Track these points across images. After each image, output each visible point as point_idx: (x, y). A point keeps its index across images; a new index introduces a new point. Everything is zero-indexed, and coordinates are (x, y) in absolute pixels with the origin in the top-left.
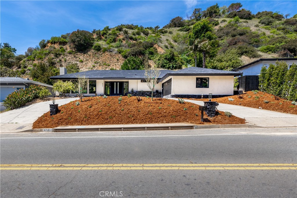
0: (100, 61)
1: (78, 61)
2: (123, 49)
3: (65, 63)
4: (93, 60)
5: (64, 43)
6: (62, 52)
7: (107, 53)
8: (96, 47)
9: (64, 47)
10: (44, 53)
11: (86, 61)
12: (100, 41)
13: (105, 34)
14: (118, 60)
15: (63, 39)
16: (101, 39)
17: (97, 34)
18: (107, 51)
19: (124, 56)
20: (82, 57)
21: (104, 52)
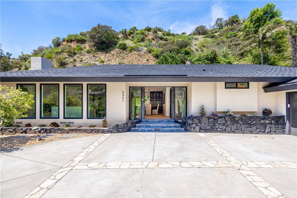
0: (125, 61)
1: (97, 61)
2: (154, 48)
3: (80, 63)
4: (117, 60)
5: (83, 41)
6: (78, 50)
7: (134, 52)
8: (121, 45)
9: (83, 46)
10: (55, 51)
11: (108, 61)
12: (126, 41)
13: (132, 33)
14: (148, 60)
15: (82, 37)
16: (127, 38)
17: (122, 33)
18: (134, 50)
19: (156, 56)
20: (103, 56)
21: (130, 51)
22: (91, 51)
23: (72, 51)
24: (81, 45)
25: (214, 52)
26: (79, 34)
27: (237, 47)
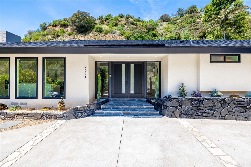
2: (126, 31)
5: (65, 26)
6: (61, 33)
7: (109, 35)
8: (97, 28)
10: (41, 34)
12: (102, 25)
13: (108, 19)
15: (65, 22)
16: (103, 23)
17: (99, 19)
18: (109, 33)
19: (127, 38)
20: (82, 38)
21: (105, 34)
22: (72, 34)
23: (56, 34)
24: (64, 29)
25: (178, 34)
26: (62, 20)
27: (196, 31)
